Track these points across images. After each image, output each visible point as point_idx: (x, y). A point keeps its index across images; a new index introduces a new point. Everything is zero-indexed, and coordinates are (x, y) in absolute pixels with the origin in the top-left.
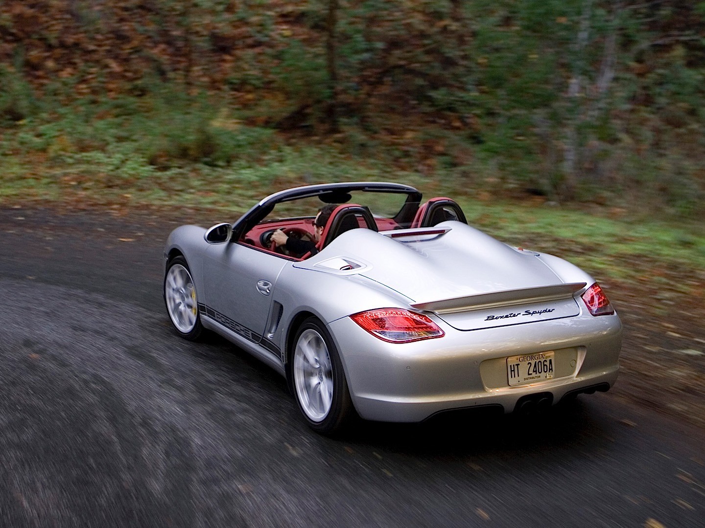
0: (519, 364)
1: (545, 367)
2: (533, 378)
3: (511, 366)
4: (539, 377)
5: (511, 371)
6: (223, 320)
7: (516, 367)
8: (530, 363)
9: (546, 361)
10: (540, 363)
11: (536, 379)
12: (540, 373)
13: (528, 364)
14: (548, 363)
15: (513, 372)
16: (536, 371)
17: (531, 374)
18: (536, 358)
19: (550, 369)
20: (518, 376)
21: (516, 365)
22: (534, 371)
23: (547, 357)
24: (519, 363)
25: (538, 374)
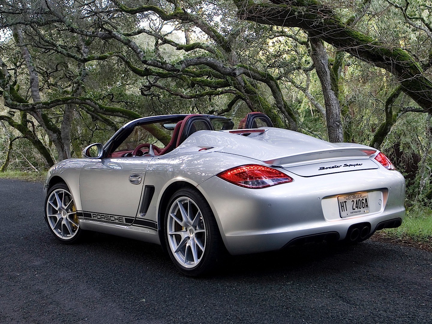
0: (346, 202)
1: (363, 204)
2: (356, 212)
3: (341, 202)
4: (360, 211)
5: (342, 206)
6: (99, 217)
7: (344, 203)
8: (353, 201)
9: (363, 199)
10: (359, 201)
11: (358, 213)
12: (360, 208)
13: (352, 201)
14: (364, 201)
15: (343, 207)
16: (357, 207)
17: (355, 209)
18: (357, 197)
19: (366, 206)
20: (347, 210)
21: (344, 202)
22: (356, 207)
23: (363, 197)
24: (346, 200)
25: (359, 210)
